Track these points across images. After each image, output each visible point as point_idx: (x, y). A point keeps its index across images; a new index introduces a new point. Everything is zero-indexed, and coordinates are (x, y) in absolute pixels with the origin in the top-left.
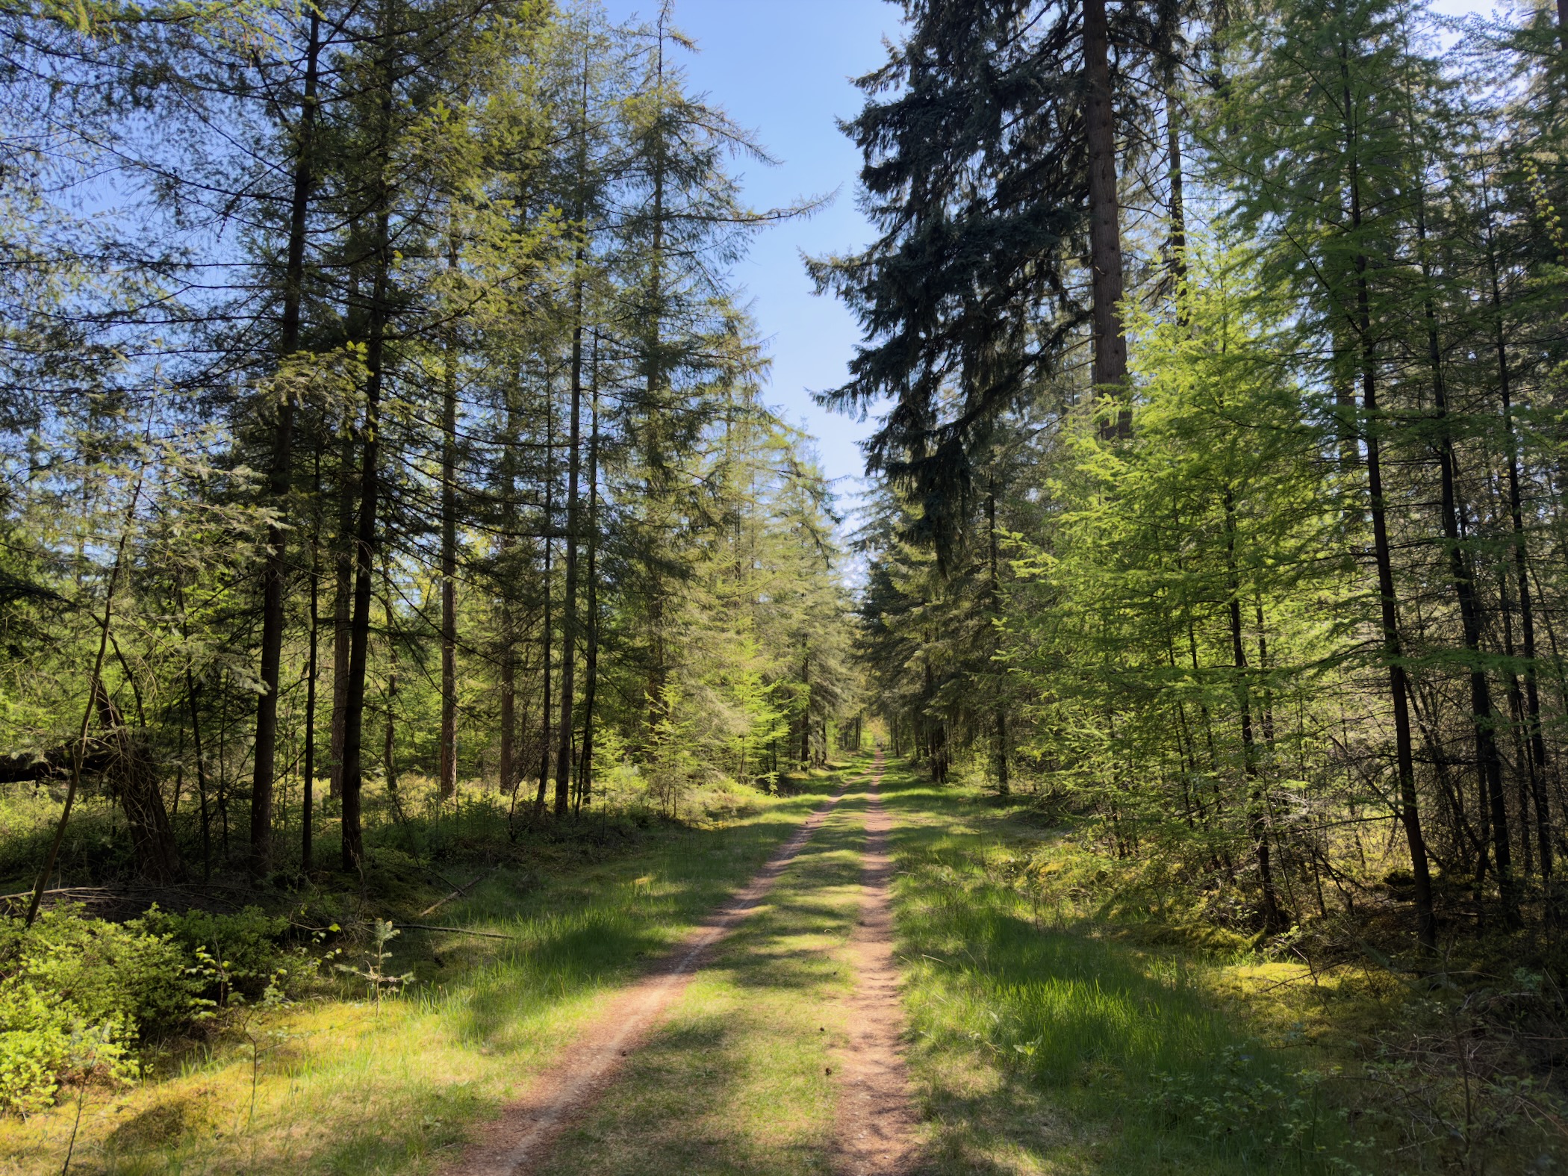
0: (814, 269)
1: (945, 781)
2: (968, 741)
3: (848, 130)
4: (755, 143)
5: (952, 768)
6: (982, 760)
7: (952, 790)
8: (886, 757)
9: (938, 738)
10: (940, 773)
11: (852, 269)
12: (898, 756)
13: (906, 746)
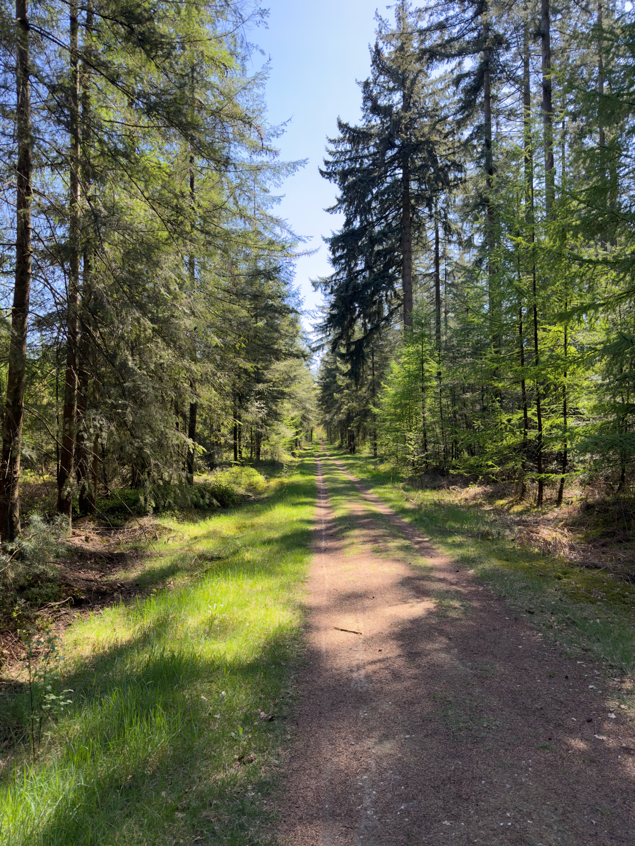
0: (314, 284)
1: (354, 453)
2: (364, 438)
3: (326, 240)
4: (291, 230)
5: (357, 448)
6: (368, 444)
7: (358, 455)
8: (326, 444)
9: (352, 438)
10: (353, 450)
11: (326, 283)
12: (331, 444)
13: (335, 440)
